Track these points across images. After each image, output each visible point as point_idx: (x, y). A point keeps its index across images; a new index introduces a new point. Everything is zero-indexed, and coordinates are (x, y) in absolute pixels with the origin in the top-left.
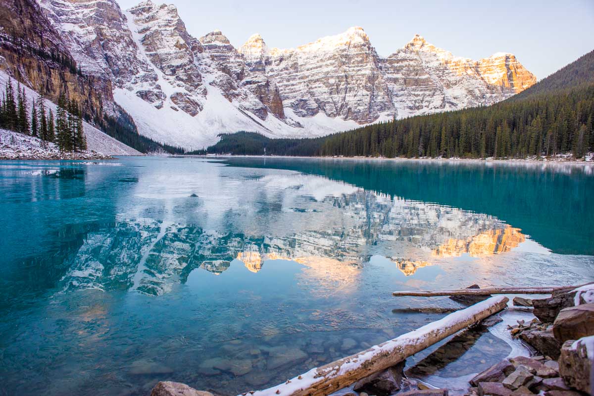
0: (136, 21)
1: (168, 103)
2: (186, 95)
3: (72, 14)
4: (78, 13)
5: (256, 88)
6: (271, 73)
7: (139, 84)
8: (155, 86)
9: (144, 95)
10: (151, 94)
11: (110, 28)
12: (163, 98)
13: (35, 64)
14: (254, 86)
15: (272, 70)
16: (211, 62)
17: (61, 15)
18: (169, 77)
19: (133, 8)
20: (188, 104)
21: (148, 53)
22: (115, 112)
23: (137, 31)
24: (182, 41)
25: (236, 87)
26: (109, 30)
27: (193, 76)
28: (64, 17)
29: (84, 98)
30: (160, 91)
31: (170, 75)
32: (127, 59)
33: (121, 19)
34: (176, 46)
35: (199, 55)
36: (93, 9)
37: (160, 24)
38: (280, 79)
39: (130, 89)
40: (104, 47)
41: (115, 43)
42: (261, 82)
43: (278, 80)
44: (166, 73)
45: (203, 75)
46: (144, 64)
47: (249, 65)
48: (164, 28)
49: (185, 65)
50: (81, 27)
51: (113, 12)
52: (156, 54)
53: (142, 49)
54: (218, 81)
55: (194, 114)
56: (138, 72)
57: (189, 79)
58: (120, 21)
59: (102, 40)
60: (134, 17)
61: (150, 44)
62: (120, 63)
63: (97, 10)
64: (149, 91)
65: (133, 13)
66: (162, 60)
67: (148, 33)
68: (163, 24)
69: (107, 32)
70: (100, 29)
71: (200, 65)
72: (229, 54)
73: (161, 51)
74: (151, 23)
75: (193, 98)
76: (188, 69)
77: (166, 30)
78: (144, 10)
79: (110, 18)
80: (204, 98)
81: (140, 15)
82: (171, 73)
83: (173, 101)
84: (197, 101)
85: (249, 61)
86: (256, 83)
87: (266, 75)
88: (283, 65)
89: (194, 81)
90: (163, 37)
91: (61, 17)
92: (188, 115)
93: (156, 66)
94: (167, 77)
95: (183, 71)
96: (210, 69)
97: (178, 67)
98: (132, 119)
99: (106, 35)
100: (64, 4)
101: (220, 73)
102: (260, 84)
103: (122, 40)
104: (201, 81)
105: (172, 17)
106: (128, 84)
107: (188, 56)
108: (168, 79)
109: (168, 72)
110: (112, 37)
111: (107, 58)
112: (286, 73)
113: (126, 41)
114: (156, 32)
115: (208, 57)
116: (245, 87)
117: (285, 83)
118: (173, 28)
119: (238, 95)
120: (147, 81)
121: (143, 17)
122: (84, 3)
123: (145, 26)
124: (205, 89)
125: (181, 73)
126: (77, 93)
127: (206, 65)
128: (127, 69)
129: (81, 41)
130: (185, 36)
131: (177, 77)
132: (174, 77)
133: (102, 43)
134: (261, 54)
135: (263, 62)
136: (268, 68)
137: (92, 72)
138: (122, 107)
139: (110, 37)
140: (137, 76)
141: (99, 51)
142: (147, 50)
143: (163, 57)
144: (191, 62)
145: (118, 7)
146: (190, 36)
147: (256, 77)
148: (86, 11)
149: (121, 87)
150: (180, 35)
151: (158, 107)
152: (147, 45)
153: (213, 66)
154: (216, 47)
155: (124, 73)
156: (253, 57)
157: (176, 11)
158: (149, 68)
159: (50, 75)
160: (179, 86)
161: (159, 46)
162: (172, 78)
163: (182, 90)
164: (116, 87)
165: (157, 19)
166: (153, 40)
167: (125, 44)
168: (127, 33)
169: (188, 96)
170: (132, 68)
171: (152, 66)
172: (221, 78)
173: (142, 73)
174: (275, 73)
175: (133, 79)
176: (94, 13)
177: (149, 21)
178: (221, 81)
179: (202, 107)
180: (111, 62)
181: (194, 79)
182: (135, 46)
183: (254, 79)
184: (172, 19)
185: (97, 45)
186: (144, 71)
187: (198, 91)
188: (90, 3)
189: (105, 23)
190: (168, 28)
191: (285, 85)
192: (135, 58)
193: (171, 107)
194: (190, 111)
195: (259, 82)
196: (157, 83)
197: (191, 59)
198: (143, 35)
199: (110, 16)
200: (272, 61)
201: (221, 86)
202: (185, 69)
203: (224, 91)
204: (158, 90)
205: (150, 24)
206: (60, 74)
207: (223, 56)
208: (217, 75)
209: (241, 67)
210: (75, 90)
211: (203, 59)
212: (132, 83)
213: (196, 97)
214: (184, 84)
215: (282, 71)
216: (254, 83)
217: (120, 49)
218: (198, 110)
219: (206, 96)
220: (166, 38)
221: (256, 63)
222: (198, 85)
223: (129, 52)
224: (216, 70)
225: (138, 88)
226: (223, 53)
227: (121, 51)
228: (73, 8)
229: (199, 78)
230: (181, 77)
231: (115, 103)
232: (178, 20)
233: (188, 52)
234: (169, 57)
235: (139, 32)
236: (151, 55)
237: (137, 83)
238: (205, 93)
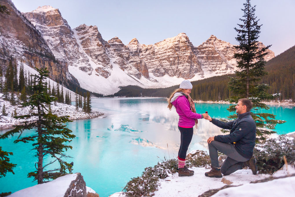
0: (78, 34)
1: (94, 72)
2: (103, 68)
3: (49, 31)
4: (51, 31)
5: (135, 64)
6: (142, 57)
7: (80, 63)
8: (88, 64)
9: (83, 69)
10: (86, 68)
11: (66, 38)
12: (92, 70)
13: (38, 59)
14: (134, 63)
15: (142, 55)
16: (114, 52)
17: (44, 32)
18: (94, 60)
19: (77, 28)
20: (104, 73)
21: (84, 49)
22: (69, 77)
23: (79, 38)
24: (100, 43)
25: (126, 64)
26: (66, 39)
27: (106, 59)
28: (45, 33)
29: (59, 73)
30: (90, 66)
31: (95, 59)
32: (74, 52)
33: (71, 33)
34: (97, 45)
35: (108, 49)
36: (58, 29)
37: (90, 35)
38: (146, 59)
39: (76, 66)
40: (63, 46)
41: (69, 45)
42: (138, 61)
44: (93, 58)
45: (110, 58)
46: (82, 54)
47: (132, 53)
48: (92, 37)
49: (102, 54)
50: (53, 37)
51: (68, 30)
52: (88, 49)
53: (81, 47)
54: (118, 61)
55: (106, 77)
56: (80, 58)
57: (104, 61)
58: (71, 34)
59: (62, 43)
60: (78, 32)
61: (85, 45)
62: (71, 54)
63: (60, 29)
64: (85, 67)
65: (77, 30)
66: (91, 52)
67: (84, 39)
68: (91, 35)
69: (65, 39)
70: (62, 38)
71: (109, 54)
72: (122, 48)
73: (90, 48)
74: (86, 34)
75: (106, 70)
76: (104, 56)
77: (93, 38)
78: (82, 29)
79: (66, 33)
80: (111, 70)
81: (80, 31)
82: (95, 58)
83: (96, 71)
84: (108, 71)
85: (132, 51)
86: (136, 61)
87: (140, 57)
88: (148, 52)
89: (106, 62)
90: (91, 41)
91: (43, 33)
92: (103, 78)
93: (88, 54)
94: (93, 60)
95: (101, 57)
96: (114, 56)
97: (98, 55)
98: (77, 80)
99: (64, 41)
100: (45, 27)
101: (118, 57)
102: (137, 62)
103: (72, 43)
104: (109, 61)
105: (95, 32)
106: (75, 64)
107: (103, 50)
108: (94, 61)
109: (94, 57)
110: (67, 42)
111: (65, 52)
112: (149, 56)
113: (74, 44)
114: (88, 39)
115: (113, 50)
116: (130, 64)
117: (149, 61)
118: (96, 37)
119: (127, 68)
120: (84, 62)
121: (82, 32)
122: (54, 26)
123: (83, 36)
124: (112, 65)
125: (100, 58)
126: (56, 72)
127: (112, 54)
128: (74, 57)
129: (53, 44)
130: (102, 40)
131: (98, 60)
132: (97, 60)
133: (62, 44)
134: (137, 48)
135: (138, 51)
136: (141, 54)
138: (73, 75)
139: (66, 42)
140: (79, 60)
141: (61, 48)
142: (83, 47)
143: (91, 50)
144: (105, 53)
145: (70, 28)
146: (104, 40)
147: (135, 59)
148: (55, 30)
149: (71, 65)
150: (99, 40)
151: (90, 74)
152: (84, 45)
153: (115, 54)
154: (116, 45)
155: (73, 58)
156: (133, 49)
157: (97, 29)
158: (85, 56)
159: (44, 64)
160: (99, 64)
161: (90, 45)
162: (96, 60)
163: (101, 66)
164: (69, 65)
165: (88, 33)
166: (87, 43)
167: (73, 45)
168: (74, 40)
169: (103, 69)
170: (77, 56)
171: (86, 55)
172: (119, 60)
173: (81, 58)
174: (144, 56)
175: (77, 61)
176: (59, 31)
177: (84, 34)
178: (119, 61)
179: (110, 74)
180: (67, 54)
181: (106, 60)
182: (78, 46)
183: (135, 60)
184: (96, 32)
185: (60, 46)
186: (83, 57)
187: (108, 66)
188: (57, 26)
189: (64, 35)
190: (93, 37)
191: (149, 62)
192: (78, 51)
193: (96, 74)
194: (105, 76)
195: (137, 61)
196: (89, 63)
197: (105, 51)
198: (82, 40)
199: (66, 32)
200: (142, 51)
201: (119, 64)
202: (102, 56)
203: (120, 66)
204: (89, 66)
205: (85, 35)
206: (49, 63)
207: (119, 49)
208: (117, 58)
209: (128, 54)
210: (55, 70)
211: (110, 51)
212: (77, 63)
213: (107, 69)
214: (101, 63)
215: (147, 55)
216: (135, 62)
217: (71, 47)
218: (109, 75)
219: (112, 69)
220: (93, 42)
221: (135, 52)
222: (108, 63)
223: (75, 49)
224: (116, 56)
225: (80, 65)
226: (119, 47)
227: (72, 48)
228: (49, 29)
229: (108, 60)
230: (100, 60)
231: (69, 73)
232: (98, 33)
233: (103, 48)
234: (94, 50)
235: (80, 39)
236: (85, 50)
237: (79, 63)
238: (112, 67)
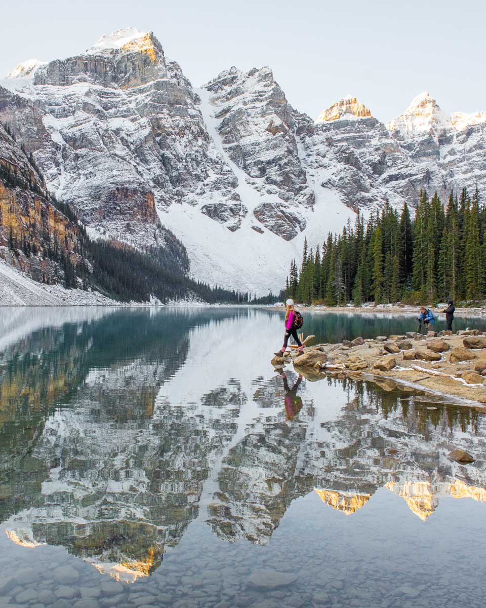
0: (213, 101)
1: (249, 220)
2: (278, 206)
3: (123, 104)
4: (130, 102)
5: (405, 186)
6: (450, 158)
7: (208, 194)
8: (230, 196)
9: (213, 212)
10: (223, 209)
11: (172, 117)
12: (241, 213)
14: (403, 182)
15: (452, 152)
16: (327, 148)
17: (110, 108)
18: (256, 180)
19: (209, 83)
20: (280, 221)
21: (227, 146)
22: (156, 239)
23: (213, 115)
24: (278, 121)
25: (369, 187)
26: (170, 120)
27: (292, 176)
28: (112, 111)
30: (238, 202)
31: (257, 177)
32: (192, 159)
33: (189, 101)
34: (268, 130)
35: (308, 139)
36: (148, 93)
37: (246, 100)
38: (467, 167)
39: (193, 203)
40: (162, 145)
41: (178, 137)
43: (464, 169)
44: (252, 174)
45: (308, 170)
46: (217, 163)
47: (409, 147)
48: (252, 105)
49: (280, 159)
50: (133, 120)
51: (176, 93)
52: (237, 146)
53: (217, 140)
54: (336, 179)
55: (289, 238)
56: (208, 176)
57: (286, 181)
58: (186, 104)
59: (159, 135)
60: (212, 94)
61: (230, 132)
62: (180, 165)
63: (155, 93)
64: (220, 204)
65: (209, 89)
66: (246, 155)
67: (228, 115)
68: (249, 99)
69: (167, 122)
70: (157, 119)
71: (309, 155)
72: (370, 134)
73: (245, 141)
74: (234, 99)
75: (292, 210)
76: (285, 164)
77: (254, 107)
78: (225, 83)
79: (172, 102)
80: (309, 210)
81: (220, 91)
82: (259, 173)
83: (257, 217)
84: (296, 215)
85: (410, 141)
87: (441, 161)
88: (473, 141)
89: (293, 183)
90: (249, 119)
91: (110, 111)
92: (279, 239)
93: (237, 164)
94: (252, 180)
95: (276, 168)
96: (325, 161)
97: (269, 163)
98: (184, 249)
99: (164, 127)
100: (114, 94)
101: (341, 166)
102: (413, 178)
103: (187, 131)
104: (305, 181)
105: (265, 86)
106: (191, 196)
107: (287, 144)
108: (253, 184)
109: (255, 171)
110: (174, 129)
111: (164, 161)
112: (478, 155)
113: (193, 133)
114: (240, 112)
115: (322, 142)
116: (388, 185)
117: (477, 172)
118: (264, 103)
119: (370, 201)
120: (218, 189)
121: (224, 93)
122: (139, 87)
123: (225, 105)
124: (312, 195)
125: (274, 173)
126: (13, 215)
127: (318, 154)
128: (190, 174)
129: (130, 139)
130: (285, 112)
131: (267, 179)
132: (264, 179)
133: (158, 139)
134: (430, 126)
135: (436, 140)
136: (444, 149)
137: (125, 182)
138: (174, 232)
139: (171, 130)
140: (206, 182)
141: (152, 151)
142: (225, 142)
143: (248, 149)
144: (290, 152)
145: (188, 84)
146: (295, 111)
148: (140, 97)
149: (179, 201)
150: (276, 113)
151: (232, 229)
152: (226, 133)
153: (330, 155)
154: (347, 125)
155: (186, 180)
156: (416, 133)
157: (272, 76)
158: (226, 168)
160: (269, 192)
161: (243, 133)
162: (260, 181)
163: (274, 199)
164: (173, 201)
165: (243, 93)
166: (235, 126)
167: (190, 137)
168: (196, 120)
169: (282, 208)
170: (198, 171)
171: (232, 166)
172: (342, 175)
173: (213, 177)
174: (458, 156)
175: (199, 187)
176: (149, 99)
177: (232, 97)
178: (341, 179)
179: (304, 225)
180: (168, 166)
181: (294, 178)
182: (207, 138)
184: (265, 89)
185: (150, 143)
186: (217, 173)
187: (301, 199)
188: (145, 86)
189: (165, 111)
190: (258, 104)
191: (476, 177)
192: (205, 155)
193: (253, 228)
194: (284, 232)
196: (237, 190)
197: (291, 148)
198: (221, 120)
199: (171, 98)
200: (452, 137)
201: (341, 187)
202: (280, 165)
203: (345, 195)
204: (235, 202)
205: (231, 103)
207: (360, 137)
208: (336, 170)
210: (11, 211)
211: (315, 145)
212: (197, 194)
213: (295, 209)
214: (277, 189)
215: (470, 151)
216: (403, 177)
217: (184, 144)
218: (297, 229)
219: (314, 206)
220: (255, 119)
221: (422, 143)
222: (301, 189)
223: (197, 148)
224: (334, 162)
225: (204, 201)
226: (359, 132)
227: (185, 147)
228: (124, 97)
229: (302, 177)
230: (274, 178)
231: (159, 226)
232: (273, 89)
233: (287, 137)
234: (257, 148)
235: (217, 117)
236: (230, 148)
237: (204, 193)
238: (312, 200)
